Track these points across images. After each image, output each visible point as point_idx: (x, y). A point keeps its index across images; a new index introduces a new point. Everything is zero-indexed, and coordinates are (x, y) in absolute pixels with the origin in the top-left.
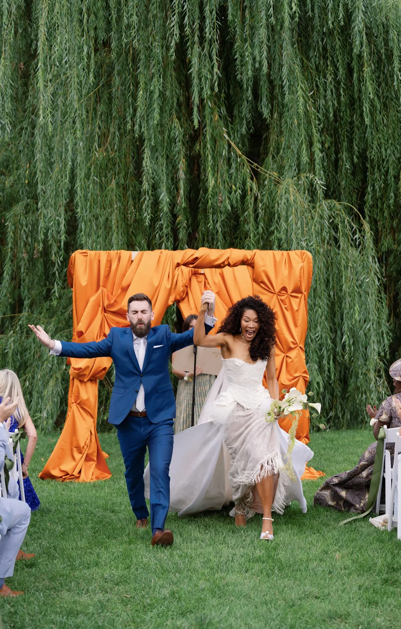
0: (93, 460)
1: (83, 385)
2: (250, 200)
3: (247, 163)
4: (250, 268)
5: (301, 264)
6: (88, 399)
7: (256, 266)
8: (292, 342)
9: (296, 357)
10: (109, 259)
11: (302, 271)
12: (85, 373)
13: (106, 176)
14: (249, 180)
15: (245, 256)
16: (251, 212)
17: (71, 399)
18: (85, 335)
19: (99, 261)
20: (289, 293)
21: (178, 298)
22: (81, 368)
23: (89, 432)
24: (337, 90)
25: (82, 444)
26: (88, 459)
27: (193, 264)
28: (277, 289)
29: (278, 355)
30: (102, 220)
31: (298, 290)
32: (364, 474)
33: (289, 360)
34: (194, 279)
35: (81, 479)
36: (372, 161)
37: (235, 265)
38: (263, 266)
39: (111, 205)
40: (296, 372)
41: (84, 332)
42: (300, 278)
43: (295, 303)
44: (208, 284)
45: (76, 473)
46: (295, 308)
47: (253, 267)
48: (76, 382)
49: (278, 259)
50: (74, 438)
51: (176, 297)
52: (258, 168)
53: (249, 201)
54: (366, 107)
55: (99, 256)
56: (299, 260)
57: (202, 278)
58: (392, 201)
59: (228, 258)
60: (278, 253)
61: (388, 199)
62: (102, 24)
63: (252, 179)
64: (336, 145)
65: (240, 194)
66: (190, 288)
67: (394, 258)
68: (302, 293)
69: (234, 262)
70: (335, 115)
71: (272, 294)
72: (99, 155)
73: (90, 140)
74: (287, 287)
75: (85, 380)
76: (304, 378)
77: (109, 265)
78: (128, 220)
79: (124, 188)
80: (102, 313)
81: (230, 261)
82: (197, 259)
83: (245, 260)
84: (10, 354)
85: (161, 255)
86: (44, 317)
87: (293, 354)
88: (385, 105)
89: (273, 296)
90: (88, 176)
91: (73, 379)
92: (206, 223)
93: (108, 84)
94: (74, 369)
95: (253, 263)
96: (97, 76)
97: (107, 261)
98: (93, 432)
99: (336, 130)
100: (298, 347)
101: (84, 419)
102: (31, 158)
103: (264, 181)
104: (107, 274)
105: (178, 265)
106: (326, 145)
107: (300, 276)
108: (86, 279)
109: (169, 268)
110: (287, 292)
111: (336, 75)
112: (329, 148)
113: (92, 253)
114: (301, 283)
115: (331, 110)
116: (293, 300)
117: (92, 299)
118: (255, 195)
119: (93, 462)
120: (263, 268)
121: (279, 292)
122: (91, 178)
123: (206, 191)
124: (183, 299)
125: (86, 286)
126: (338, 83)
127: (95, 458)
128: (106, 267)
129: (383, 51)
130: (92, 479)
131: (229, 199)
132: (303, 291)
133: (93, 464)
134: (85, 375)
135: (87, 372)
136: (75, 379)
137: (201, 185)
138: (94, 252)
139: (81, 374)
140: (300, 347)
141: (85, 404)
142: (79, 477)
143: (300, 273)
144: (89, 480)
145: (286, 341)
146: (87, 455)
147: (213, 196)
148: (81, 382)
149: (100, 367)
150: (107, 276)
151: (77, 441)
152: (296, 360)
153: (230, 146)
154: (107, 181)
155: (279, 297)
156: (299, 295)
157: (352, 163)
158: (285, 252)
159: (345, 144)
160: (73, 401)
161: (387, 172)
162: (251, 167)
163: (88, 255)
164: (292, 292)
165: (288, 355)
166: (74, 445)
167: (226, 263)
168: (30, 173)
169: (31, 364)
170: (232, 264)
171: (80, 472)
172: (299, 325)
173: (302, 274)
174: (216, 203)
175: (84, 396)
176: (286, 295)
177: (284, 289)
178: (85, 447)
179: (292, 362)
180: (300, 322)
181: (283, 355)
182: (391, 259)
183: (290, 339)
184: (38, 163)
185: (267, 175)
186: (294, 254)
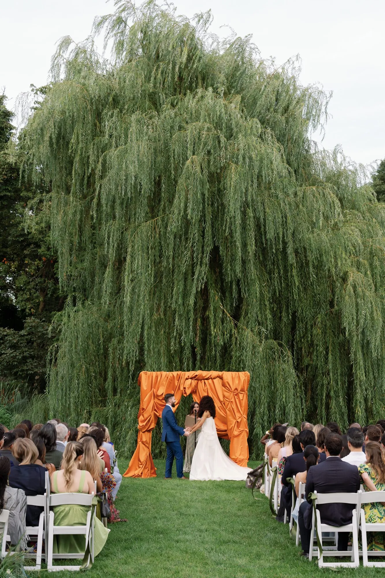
1: (144, 434)
2: (234, 339)
3: (232, 321)
4: (221, 380)
5: (244, 378)
6: (147, 440)
7: (223, 379)
8: (240, 414)
9: (241, 421)
10: (157, 377)
11: (245, 381)
13: (158, 328)
14: (233, 329)
15: (219, 374)
17: (139, 440)
21: (191, 392)
22: (143, 426)
23: (146, 456)
24: (281, 281)
25: (142, 461)
26: (146, 467)
27: (195, 378)
28: (233, 390)
29: (233, 421)
30: (156, 350)
31: (243, 390)
32: (259, 471)
33: (238, 423)
35: (143, 477)
36: (298, 318)
37: (214, 379)
38: (227, 379)
39: (161, 342)
40: (242, 428)
41: (145, 409)
43: (241, 396)
45: (140, 474)
46: (241, 398)
48: (141, 432)
49: (234, 376)
50: (139, 458)
52: (237, 323)
54: (295, 291)
55: (152, 375)
56: (244, 376)
58: (309, 339)
59: (211, 375)
60: (234, 373)
61: (308, 337)
62: (157, 254)
63: (235, 329)
64: (280, 309)
65: (228, 336)
67: (311, 368)
68: (245, 392)
69: (213, 377)
70: (279, 294)
71: (231, 392)
72: (155, 317)
73: (151, 309)
74: (238, 389)
76: (246, 431)
80: (153, 400)
82: (196, 375)
83: (219, 376)
84: (110, 418)
86: (127, 398)
88: (305, 289)
90: (150, 328)
92: (211, 351)
93: (161, 281)
95: (222, 377)
96: (155, 277)
99: (280, 301)
100: (243, 417)
101: (144, 449)
102: (121, 314)
103: (239, 329)
104: (155, 383)
105: (188, 379)
106: (275, 309)
107: (244, 384)
108: (146, 384)
109: (182, 380)
110: (237, 391)
111: (279, 273)
112: (276, 310)
113: (149, 373)
114: (244, 387)
115: (277, 291)
116: (240, 394)
117: (148, 394)
118: (236, 337)
120: (226, 381)
123: (211, 335)
126: (281, 277)
128: (155, 380)
129: (304, 261)
131: (223, 339)
137: (208, 331)
141: (145, 442)
142: (141, 476)
147: (215, 337)
148: (143, 432)
152: (241, 423)
153: (223, 312)
154: (159, 330)
155: (233, 393)
156: (243, 393)
157: (289, 319)
158: (237, 373)
159: (284, 308)
161: (306, 323)
162: (234, 322)
163: (147, 374)
164: (240, 391)
165: (238, 420)
167: (209, 377)
168: (121, 322)
169: (120, 423)
171: (142, 473)
174: (216, 341)
175: (144, 438)
177: (236, 389)
178: (144, 462)
180: (243, 405)
181: (235, 421)
182: (309, 369)
184: (125, 322)
185: (241, 326)
186: (241, 374)
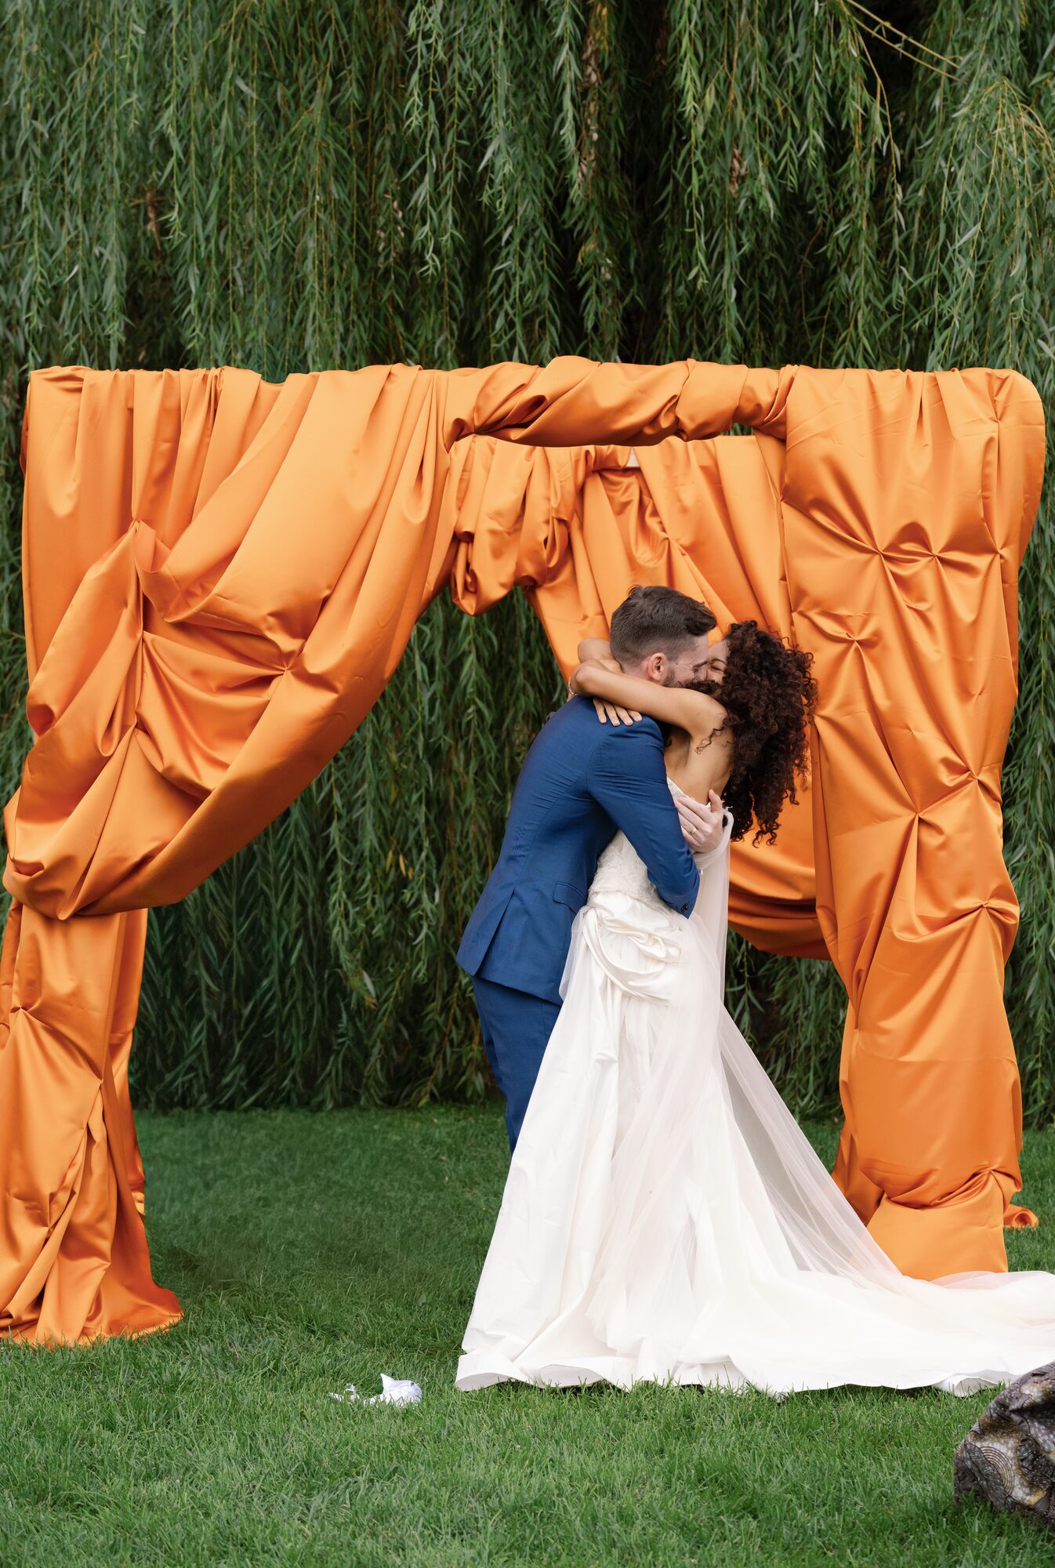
0: (94, 1252)
1: (58, 937)
2: (859, 171)
3: (851, 22)
4: (770, 445)
5: (990, 429)
6: (76, 995)
7: (794, 434)
8: (946, 762)
9: (963, 829)
10: (171, 403)
11: (993, 457)
12: (57, 884)
13: (291, 79)
14: (856, 88)
15: (748, 392)
16: (863, 223)
17: (9, 993)
18: (58, 724)
19: (131, 411)
20: (936, 549)
21: (530, 569)
22: (38, 866)
23: (82, 1134)
25: (47, 1187)
26: (74, 1244)
27: (525, 426)
28: (884, 536)
29: (880, 817)
31: (973, 538)
33: (932, 840)
34: (597, 491)
35: (37, 1336)
37: (704, 432)
38: (825, 435)
40: (963, 891)
41: (55, 709)
42: (985, 487)
43: (963, 592)
44: (655, 513)
45: (17, 1307)
46: (965, 613)
47: (782, 441)
48: (30, 922)
49: (888, 406)
50: (16, 1157)
51: (519, 566)
52: (896, 39)
53: (854, 176)
55: (130, 394)
56: (983, 411)
57: (629, 488)
59: (674, 401)
60: (891, 382)
63: (871, 87)
65: (816, 148)
66: (581, 527)
68: (992, 551)
69: (700, 420)
71: (865, 557)
74: (927, 525)
75: (63, 916)
76: (996, 915)
77: (168, 432)
78: (377, 254)
79: (363, 128)
80: (132, 632)
81: (682, 413)
82: (538, 402)
83: (748, 408)
85: (389, 387)
87: (950, 815)
89: (868, 562)
90: (212, 82)
91: (19, 909)
94: (20, 867)
95: (783, 422)
97: (164, 410)
98: (99, 1134)
100: (974, 784)
101: (60, 1079)
103: (928, 93)
104: (159, 466)
105: (460, 430)
107: (985, 477)
108: (71, 487)
109: (420, 442)
110: (927, 546)
113: (100, 380)
114: (987, 508)
116: (951, 578)
117: (94, 573)
118: (878, 150)
119: (95, 1261)
120: (822, 447)
121: (893, 546)
122: (226, 87)
123: (680, 134)
124: (551, 574)
125: (73, 515)
127: (105, 1245)
128: (157, 438)
130: (84, 1332)
131: (772, 168)
132: (998, 539)
133: (94, 1271)
134: (58, 893)
135: (66, 883)
136: (25, 909)
138: (107, 375)
139: (41, 888)
140: (981, 784)
141: (64, 1017)
142: (33, 1323)
143: (985, 464)
144: (71, 1339)
145: (919, 754)
146: (70, 1231)
147: (709, 158)
148: (50, 920)
149: (122, 860)
150: (163, 479)
151: (27, 1169)
152: (961, 841)
154: (295, 95)
155: (888, 566)
156: (981, 562)
158: (921, 378)
160: (16, 1002)
162: (867, 37)
163: (85, 386)
164: (949, 547)
165: (926, 817)
166: (14, 1190)
167: (665, 423)
170: (689, 425)
171: (38, 1302)
172: (976, 690)
173: (993, 470)
174: (720, 183)
175: (59, 980)
176: (924, 560)
177: (914, 533)
178: (63, 1197)
179: (943, 846)
180: (980, 678)
181: (906, 817)
183: (938, 750)
185: (942, 72)
186: (961, 386)
